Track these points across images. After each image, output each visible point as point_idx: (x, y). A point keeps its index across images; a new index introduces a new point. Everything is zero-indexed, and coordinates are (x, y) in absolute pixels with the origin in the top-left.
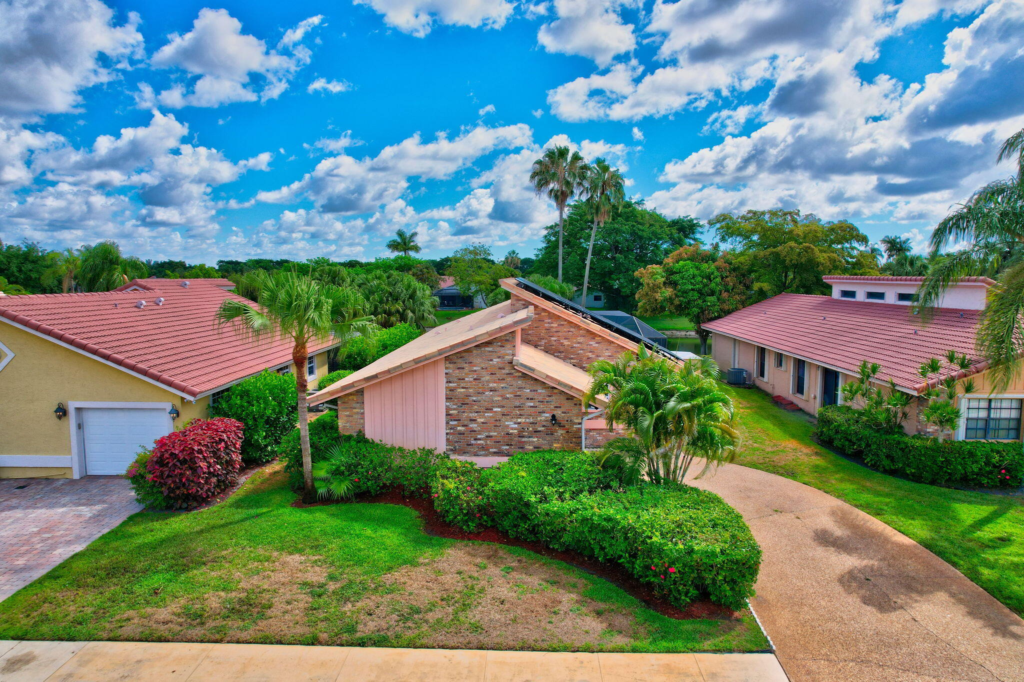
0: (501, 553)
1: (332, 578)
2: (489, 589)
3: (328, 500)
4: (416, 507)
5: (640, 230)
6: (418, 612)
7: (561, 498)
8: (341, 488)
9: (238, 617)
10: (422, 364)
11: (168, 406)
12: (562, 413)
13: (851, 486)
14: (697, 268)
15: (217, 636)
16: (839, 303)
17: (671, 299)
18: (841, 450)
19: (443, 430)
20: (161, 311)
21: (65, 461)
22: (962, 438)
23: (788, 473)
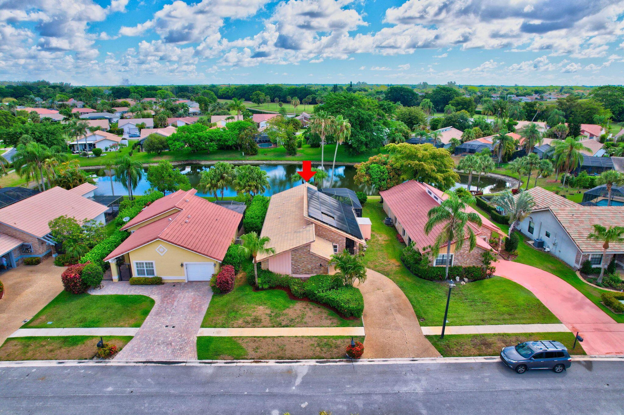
0: (309, 304)
1: (272, 312)
2: (307, 314)
3: (263, 289)
4: (286, 290)
5: (362, 114)
6: (293, 320)
7: (323, 292)
8: (266, 286)
9: (256, 322)
10: (285, 252)
11: (213, 263)
12: (323, 263)
13: (402, 280)
14: (379, 168)
15: (254, 326)
16: (426, 195)
17: (368, 181)
18: (406, 265)
19: (291, 268)
20: (192, 222)
21: (182, 277)
22: (434, 265)
23: (387, 274)
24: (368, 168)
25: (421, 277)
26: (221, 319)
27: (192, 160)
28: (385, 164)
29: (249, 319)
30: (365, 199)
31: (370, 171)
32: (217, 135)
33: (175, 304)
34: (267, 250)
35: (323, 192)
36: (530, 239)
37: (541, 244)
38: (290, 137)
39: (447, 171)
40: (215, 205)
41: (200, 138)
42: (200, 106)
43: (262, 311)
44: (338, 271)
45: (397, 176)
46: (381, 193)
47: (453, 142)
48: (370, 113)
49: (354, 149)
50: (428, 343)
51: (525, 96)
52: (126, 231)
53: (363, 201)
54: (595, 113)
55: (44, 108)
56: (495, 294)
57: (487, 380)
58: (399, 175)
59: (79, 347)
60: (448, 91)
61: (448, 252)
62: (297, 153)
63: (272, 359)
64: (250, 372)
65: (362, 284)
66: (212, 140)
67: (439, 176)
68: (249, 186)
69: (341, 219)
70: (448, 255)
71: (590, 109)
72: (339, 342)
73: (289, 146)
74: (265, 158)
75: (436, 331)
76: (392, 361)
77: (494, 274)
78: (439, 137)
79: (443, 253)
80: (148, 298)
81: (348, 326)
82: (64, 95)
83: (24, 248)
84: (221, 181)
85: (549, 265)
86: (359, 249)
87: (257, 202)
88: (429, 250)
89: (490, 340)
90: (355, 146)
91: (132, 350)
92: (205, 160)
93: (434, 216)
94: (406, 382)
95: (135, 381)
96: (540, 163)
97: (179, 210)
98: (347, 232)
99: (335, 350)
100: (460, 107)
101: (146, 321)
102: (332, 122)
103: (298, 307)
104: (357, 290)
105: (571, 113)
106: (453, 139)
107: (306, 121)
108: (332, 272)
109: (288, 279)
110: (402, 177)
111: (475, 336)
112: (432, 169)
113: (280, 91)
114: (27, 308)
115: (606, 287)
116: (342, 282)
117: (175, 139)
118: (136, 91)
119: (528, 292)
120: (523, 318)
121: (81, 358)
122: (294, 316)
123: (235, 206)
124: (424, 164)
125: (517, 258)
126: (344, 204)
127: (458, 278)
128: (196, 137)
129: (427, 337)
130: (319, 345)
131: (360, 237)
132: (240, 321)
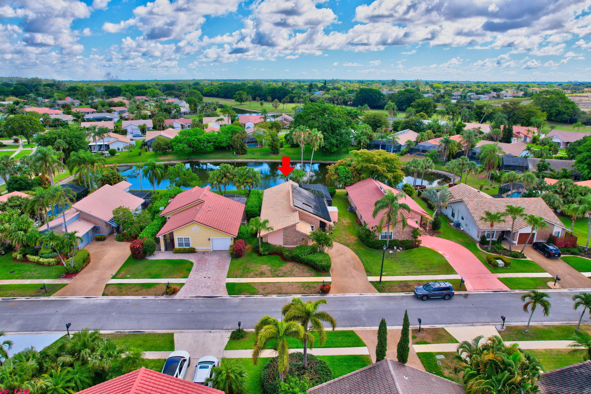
1: (272, 269)
2: (295, 270)
3: (264, 255)
4: (280, 255)
5: (333, 121)
7: (305, 256)
8: (266, 253)
9: (262, 274)
10: (279, 230)
11: (230, 238)
12: (304, 238)
13: (358, 249)
14: (345, 169)
15: (261, 277)
16: (378, 190)
17: (336, 179)
18: (361, 240)
19: (283, 241)
20: (213, 210)
21: (209, 248)
22: (380, 239)
23: (348, 245)
24: (337, 169)
25: (370, 247)
26: (240, 272)
27: (192, 159)
28: (349, 166)
29: (257, 273)
30: (335, 192)
31: (338, 171)
32: (213, 137)
33: (207, 264)
34: (268, 229)
35: (303, 188)
36: (452, 222)
37: (458, 225)
38: (274, 139)
39: (396, 171)
40: (223, 197)
41: (199, 140)
42: (190, 106)
43: (265, 268)
44: (315, 242)
45: (358, 175)
46: (346, 188)
47: (409, 143)
48: (340, 120)
49: (327, 149)
50: (371, 285)
51: (483, 94)
52: (163, 217)
53: (333, 194)
54: (533, 116)
55: (47, 107)
56: (419, 257)
57: (404, 304)
58: (360, 174)
59: (152, 289)
60: (411, 93)
61: (388, 230)
62: (280, 152)
63: (274, 294)
64: (262, 301)
65: (330, 250)
66: (209, 142)
67: (390, 175)
68: (246, 183)
69: (316, 208)
70: (388, 232)
71: (529, 112)
72: (315, 285)
73: (273, 147)
74: (253, 156)
75: (377, 279)
76: (348, 295)
77: (421, 245)
78: (397, 140)
79: (384, 231)
80: (188, 261)
81: (321, 276)
82: (61, 93)
83: (95, 229)
84: (224, 178)
85: (460, 239)
86: (329, 229)
87: (254, 195)
88: (376, 228)
89: (410, 284)
90: (327, 147)
91: (186, 290)
92: (203, 159)
93: (378, 206)
94: (355, 305)
95: (193, 306)
96: (468, 164)
97: (202, 202)
98: (320, 217)
99: (313, 289)
100: (421, 108)
101: (190, 274)
102: (310, 134)
103: (289, 266)
104: (327, 255)
105: (514, 115)
106: (409, 141)
107: (286, 122)
108: (311, 243)
109: (280, 247)
110: (362, 176)
111: (401, 282)
112: (383, 170)
113: (260, 90)
114: (111, 267)
115: (493, 252)
116: (317, 250)
117: (177, 141)
118: (127, 89)
119: (441, 256)
120: (434, 272)
121: (156, 295)
122: (286, 271)
123: (239, 198)
124: (378, 167)
125: (440, 235)
126: (319, 197)
127: (395, 248)
128: (196, 140)
129: (371, 282)
130: (303, 287)
131: (330, 220)
132: (252, 274)
